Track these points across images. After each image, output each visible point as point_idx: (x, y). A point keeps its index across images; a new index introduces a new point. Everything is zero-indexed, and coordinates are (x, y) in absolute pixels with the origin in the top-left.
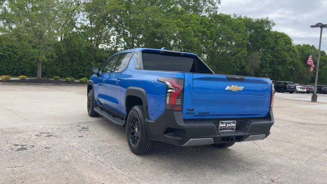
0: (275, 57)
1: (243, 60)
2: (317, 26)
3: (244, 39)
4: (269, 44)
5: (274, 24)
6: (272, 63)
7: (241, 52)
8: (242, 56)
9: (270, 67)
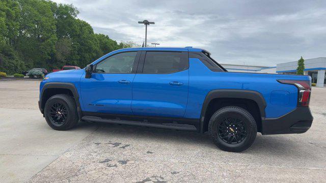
0: (82, 44)
1: (54, 47)
2: (143, 22)
3: (52, 24)
4: (76, 31)
5: (78, 12)
6: (80, 50)
7: (51, 38)
8: (53, 42)
9: (78, 54)
